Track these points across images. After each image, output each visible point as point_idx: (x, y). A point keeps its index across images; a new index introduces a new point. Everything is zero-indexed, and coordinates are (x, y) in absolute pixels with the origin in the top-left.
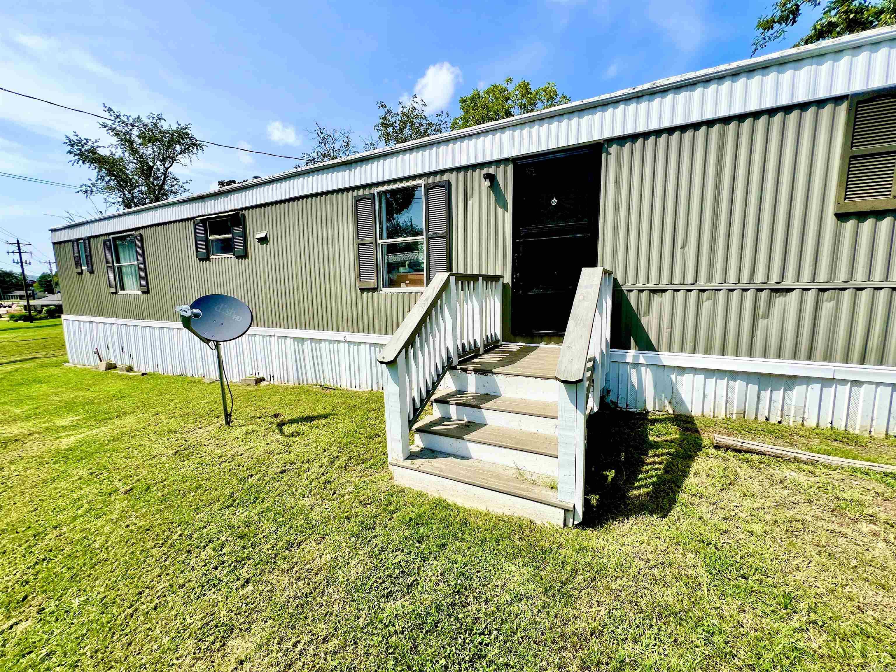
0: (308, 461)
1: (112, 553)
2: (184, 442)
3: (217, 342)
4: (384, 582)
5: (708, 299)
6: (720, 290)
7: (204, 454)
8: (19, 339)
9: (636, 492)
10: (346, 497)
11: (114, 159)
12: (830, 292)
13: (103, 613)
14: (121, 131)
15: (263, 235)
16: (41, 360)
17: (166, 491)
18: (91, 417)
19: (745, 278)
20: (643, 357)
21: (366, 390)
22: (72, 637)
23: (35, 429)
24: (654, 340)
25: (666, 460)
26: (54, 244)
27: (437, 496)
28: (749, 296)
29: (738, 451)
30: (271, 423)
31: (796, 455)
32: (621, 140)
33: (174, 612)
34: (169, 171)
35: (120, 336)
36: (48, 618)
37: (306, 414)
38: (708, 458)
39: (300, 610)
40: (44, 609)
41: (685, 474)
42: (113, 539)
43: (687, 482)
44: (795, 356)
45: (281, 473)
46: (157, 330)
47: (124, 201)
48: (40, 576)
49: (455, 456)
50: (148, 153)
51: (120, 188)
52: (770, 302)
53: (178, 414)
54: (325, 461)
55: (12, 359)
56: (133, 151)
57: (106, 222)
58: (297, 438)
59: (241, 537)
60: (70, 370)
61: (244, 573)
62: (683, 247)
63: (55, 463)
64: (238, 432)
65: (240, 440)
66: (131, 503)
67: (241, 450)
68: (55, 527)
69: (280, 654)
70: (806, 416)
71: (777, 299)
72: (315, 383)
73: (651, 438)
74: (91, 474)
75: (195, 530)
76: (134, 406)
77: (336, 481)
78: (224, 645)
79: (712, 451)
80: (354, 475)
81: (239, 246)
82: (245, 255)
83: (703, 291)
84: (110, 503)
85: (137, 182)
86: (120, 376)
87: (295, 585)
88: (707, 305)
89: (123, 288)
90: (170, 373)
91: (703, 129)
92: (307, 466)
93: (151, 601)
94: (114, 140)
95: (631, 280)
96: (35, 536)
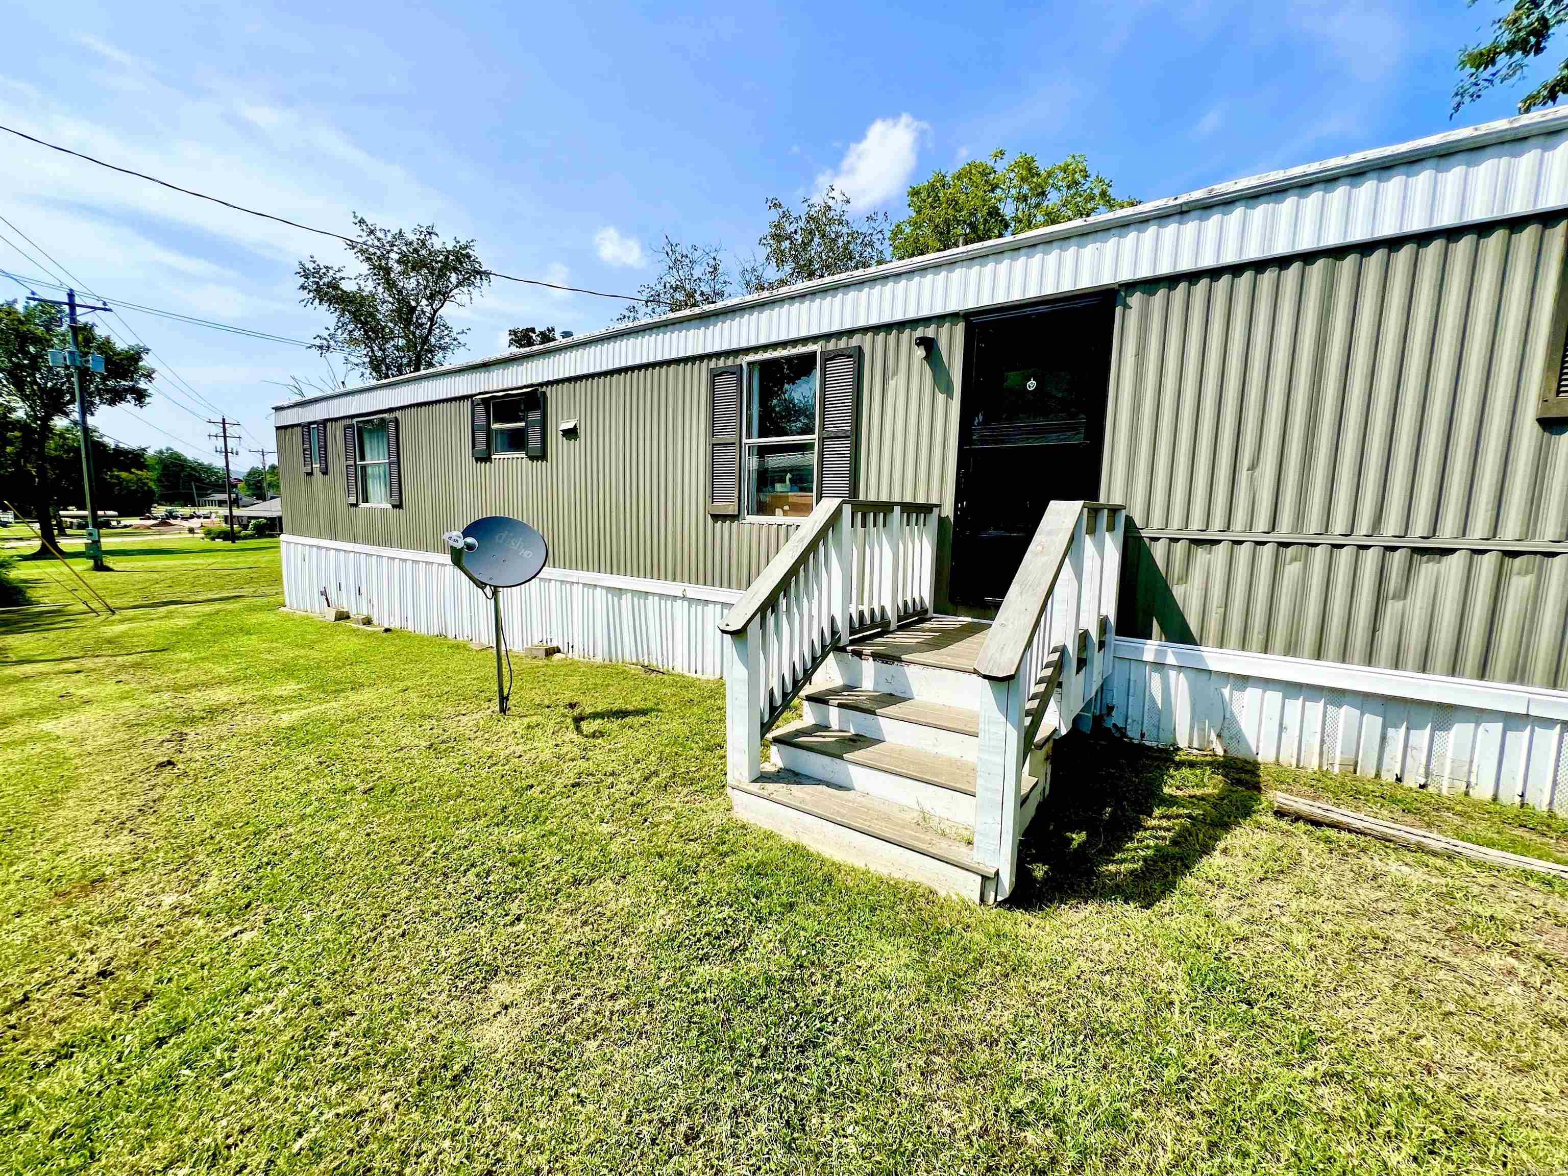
0: (613, 774)
1: (349, 866)
2: (441, 731)
3: (495, 587)
4: (699, 940)
5: (1294, 559)
6: (1315, 545)
7: (468, 752)
8: (219, 566)
9: (1112, 868)
10: (662, 826)
11: (362, 297)
12: (1525, 557)
13: (340, 933)
14: (375, 254)
15: (570, 425)
16: (248, 600)
17: (417, 796)
18: (316, 687)
19: (1364, 525)
20: (1172, 654)
21: (711, 678)
22: (305, 954)
23: (247, 697)
24: (1193, 625)
25: (1182, 825)
26: (278, 428)
27: (794, 840)
28: (1370, 558)
29: (1317, 823)
30: (564, 715)
31: (1423, 840)
32: (1150, 285)
33: (425, 943)
34: (438, 314)
35: (357, 569)
36: (277, 930)
37: (616, 707)
38: (1256, 830)
39: (583, 959)
40: (271, 920)
41: (1206, 850)
42: (350, 848)
43: (1205, 860)
44: (1454, 670)
45: (573, 786)
46: (409, 563)
47: (371, 362)
48: (265, 882)
49: (829, 784)
50: (410, 287)
51: (368, 340)
52: (1409, 572)
53: (433, 692)
54: (637, 776)
55: (210, 596)
56: (388, 284)
57: (350, 398)
58: (600, 741)
59: (513, 864)
60: (288, 618)
61: (514, 908)
62: (1253, 467)
63: (274, 745)
64: (516, 724)
65: (518, 735)
66: (372, 806)
67: (519, 749)
68: (280, 826)
69: (554, 1006)
70: (1473, 780)
71: (1424, 566)
72: (634, 661)
73: (1166, 790)
74: (321, 763)
75: (454, 849)
76: (374, 676)
77: (650, 805)
78: (486, 987)
79: (1270, 819)
80: (677, 800)
81: (534, 440)
82: (541, 455)
83: (1287, 545)
84: (346, 804)
85: (392, 331)
86: (354, 631)
87: (579, 930)
88: (1292, 570)
89: (366, 500)
90: (424, 631)
91: (1296, 267)
92: (611, 779)
93: (398, 927)
94: (365, 268)
95: (1157, 520)
96: (255, 834)
